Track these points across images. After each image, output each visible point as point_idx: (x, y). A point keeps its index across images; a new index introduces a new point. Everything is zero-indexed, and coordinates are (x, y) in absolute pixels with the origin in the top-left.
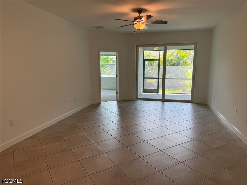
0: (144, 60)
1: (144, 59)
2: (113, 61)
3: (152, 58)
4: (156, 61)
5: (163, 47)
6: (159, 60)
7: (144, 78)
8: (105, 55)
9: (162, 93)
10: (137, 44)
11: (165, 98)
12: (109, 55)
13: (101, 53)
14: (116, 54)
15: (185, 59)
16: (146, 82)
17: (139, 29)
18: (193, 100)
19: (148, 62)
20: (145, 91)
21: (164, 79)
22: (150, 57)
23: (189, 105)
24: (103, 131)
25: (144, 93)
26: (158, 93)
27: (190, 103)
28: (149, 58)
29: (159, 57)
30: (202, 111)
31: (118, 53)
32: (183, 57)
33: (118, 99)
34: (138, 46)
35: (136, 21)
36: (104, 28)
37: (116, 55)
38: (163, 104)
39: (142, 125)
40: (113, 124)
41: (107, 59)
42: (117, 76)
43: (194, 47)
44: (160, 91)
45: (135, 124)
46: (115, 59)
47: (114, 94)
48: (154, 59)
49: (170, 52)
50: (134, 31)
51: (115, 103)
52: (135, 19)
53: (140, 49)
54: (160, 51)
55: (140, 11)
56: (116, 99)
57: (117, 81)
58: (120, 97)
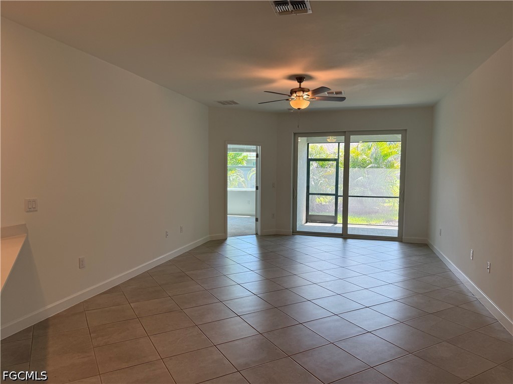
0: (309, 160)
1: (309, 158)
2: (248, 161)
3: (324, 157)
4: (331, 162)
5: (343, 138)
6: (337, 160)
7: (308, 194)
8: (234, 150)
9: (343, 224)
10: (295, 132)
11: (349, 233)
12: (243, 150)
13: (229, 146)
14: (257, 148)
15: (390, 159)
16: (311, 202)
17: (299, 109)
18: (402, 236)
19: (316, 164)
20: (309, 219)
21: (346, 196)
22: (320, 154)
23: (395, 246)
24: (234, 283)
25: (308, 224)
26: (336, 223)
27: (397, 243)
28: (318, 157)
29: (337, 155)
31: (259, 148)
32: (386, 155)
33: (259, 233)
34: (297, 135)
35: (295, 95)
36: (236, 103)
37: (256, 151)
38: (345, 244)
39: (305, 276)
40: (251, 273)
41: (238, 158)
42: (257, 188)
43: (400, 138)
44: (340, 219)
45: (291, 274)
46: (255, 158)
48: (328, 158)
49: (359, 146)
50: (289, 109)
51: (253, 239)
52: (293, 91)
53: (302, 141)
54: (339, 143)
55: (300, 79)
56: (255, 233)
57: (258, 199)
58: (262, 229)
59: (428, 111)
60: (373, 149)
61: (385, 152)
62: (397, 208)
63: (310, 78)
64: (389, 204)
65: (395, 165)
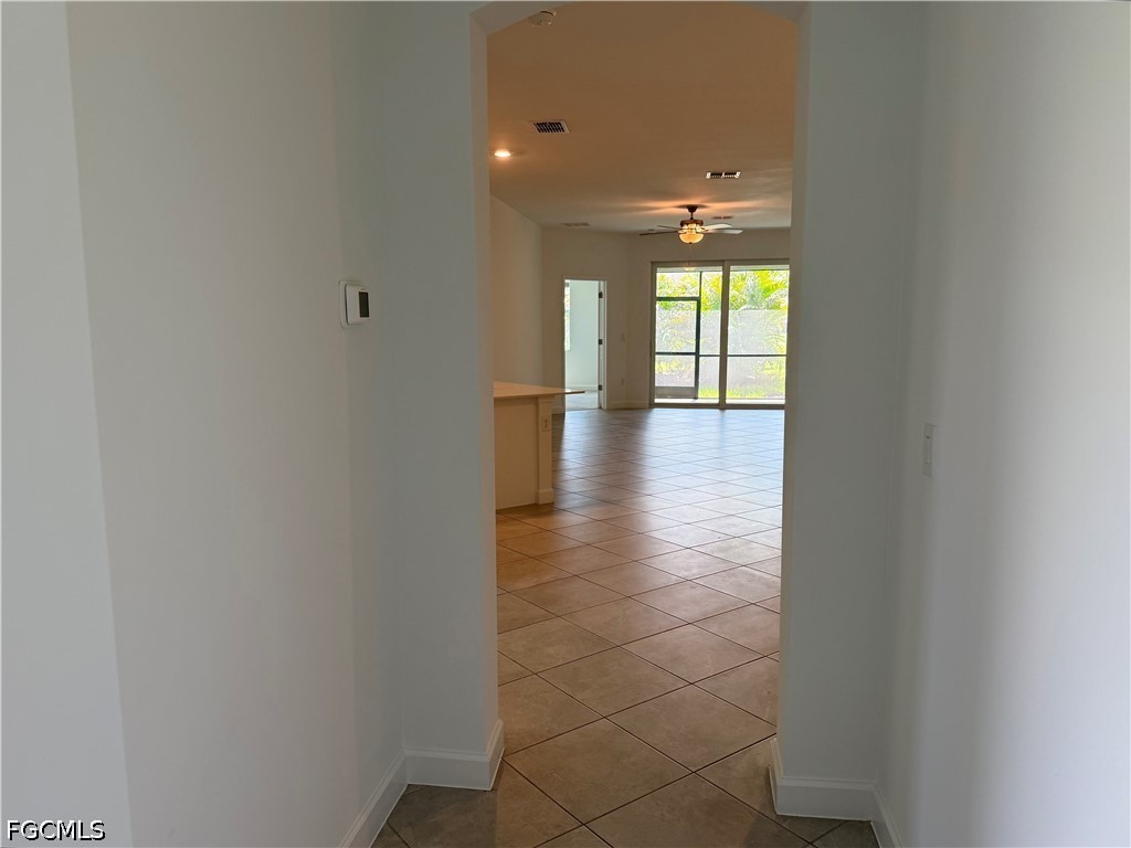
6: (698, 300)
10: (653, 260)
11: (727, 402)
14: (600, 284)
17: (691, 243)
26: (696, 398)
31: (603, 284)
32: (767, 290)
33: (604, 406)
34: (655, 265)
35: (685, 227)
42: (600, 342)
47: (592, 399)
52: (684, 222)
54: (700, 273)
55: (692, 209)
56: (596, 406)
57: (602, 357)
58: (609, 400)
60: (749, 282)
61: (766, 285)
62: (783, 376)
63: (702, 206)
64: (769, 372)
65: (782, 305)
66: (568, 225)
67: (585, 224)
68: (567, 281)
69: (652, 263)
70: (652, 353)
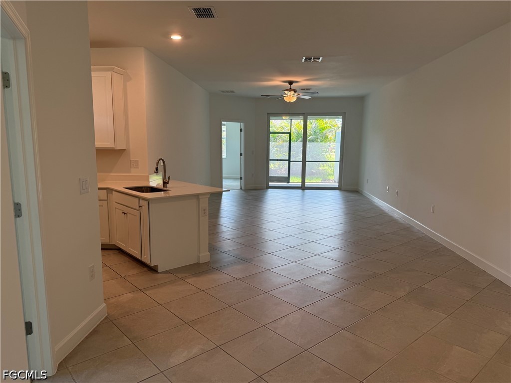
6: (290, 133)
10: (268, 112)
11: (306, 186)
15: (324, 132)
17: (290, 102)
18: (342, 186)
23: (337, 192)
26: (289, 182)
29: (289, 130)
30: (353, 196)
31: (242, 124)
32: (322, 129)
33: (243, 188)
38: (303, 193)
42: (241, 155)
43: (341, 117)
47: (237, 184)
53: (272, 119)
54: (291, 120)
55: (291, 83)
56: (239, 188)
57: (242, 163)
58: (246, 184)
59: (361, 100)
61: (322, 127)
63: (297, 82)
66: (223, 92)
67: (232, 92)
68: (223, 122)
69: (268, 114)
70: (268, 160)
